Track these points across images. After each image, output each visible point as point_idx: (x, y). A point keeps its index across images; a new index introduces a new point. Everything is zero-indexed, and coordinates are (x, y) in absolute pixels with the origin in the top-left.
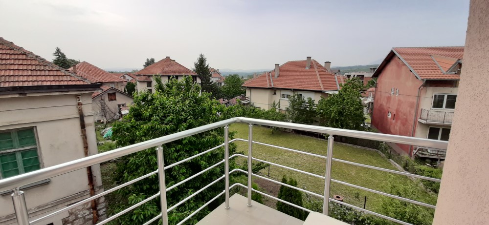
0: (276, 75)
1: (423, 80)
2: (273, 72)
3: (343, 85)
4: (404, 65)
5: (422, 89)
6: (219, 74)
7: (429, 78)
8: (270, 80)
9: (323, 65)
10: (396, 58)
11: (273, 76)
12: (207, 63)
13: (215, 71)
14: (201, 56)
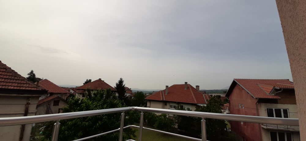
0: (166, 93)
1: (257, 98)
2: (164, 91)
3: (209, 100)
4: (243, 89)
5: (258, 105)
6: (131, 91)
7: (260, 97)
8: (162, 95)
9: (195, 87)
10: (238, 85)
11: (165, 93)
12: (124, 84)
13: (128, 89)
14: (121, 79)
